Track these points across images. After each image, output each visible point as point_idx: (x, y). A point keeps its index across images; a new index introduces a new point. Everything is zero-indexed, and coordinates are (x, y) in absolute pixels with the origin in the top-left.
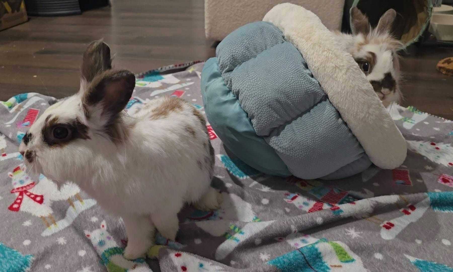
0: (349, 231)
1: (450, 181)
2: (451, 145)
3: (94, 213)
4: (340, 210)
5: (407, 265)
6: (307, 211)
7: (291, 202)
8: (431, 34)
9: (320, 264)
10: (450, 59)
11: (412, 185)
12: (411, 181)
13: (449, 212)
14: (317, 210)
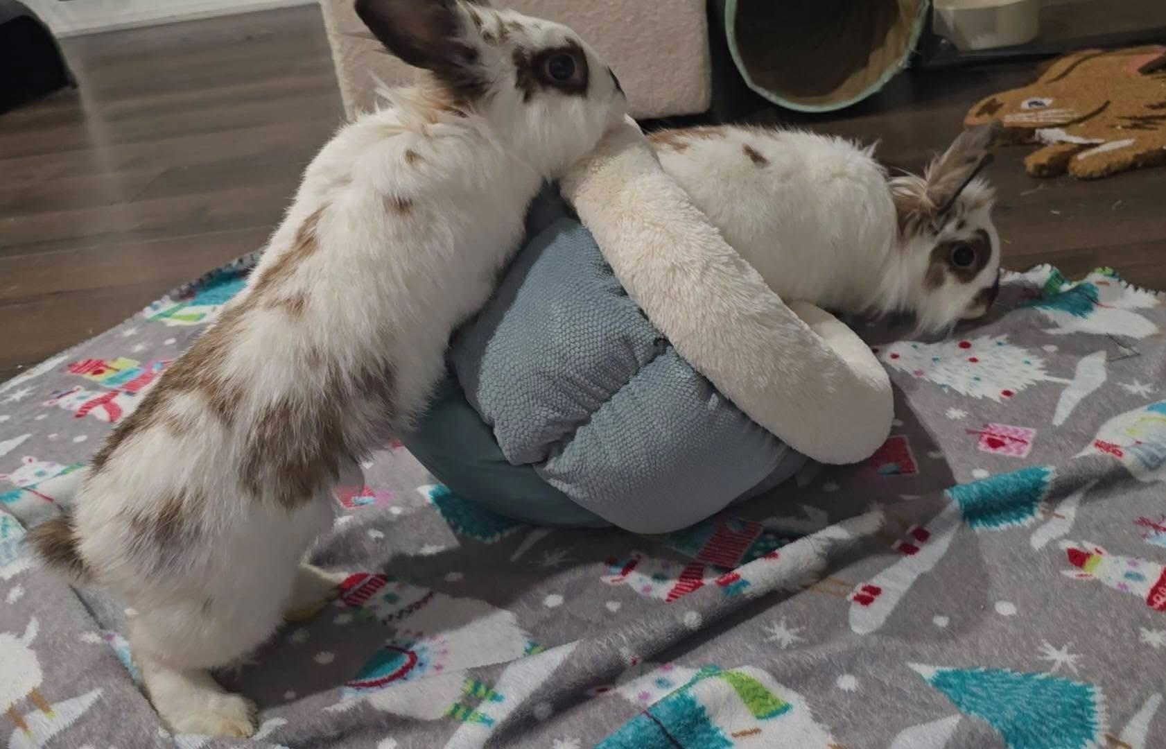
0: (772, 631)
1: (1007, 441)
2: (1007, 339)
3: (83, 735)
4: (740, 580)
5: (916, 689)
6: (664, 596)
7: (622, 582)
8: (942, 38)
9: (706, 736)
10: (994, 100)
11: (918, 472)
12: (914, 461)
13: (1009, 524)
14: (690, 590)
